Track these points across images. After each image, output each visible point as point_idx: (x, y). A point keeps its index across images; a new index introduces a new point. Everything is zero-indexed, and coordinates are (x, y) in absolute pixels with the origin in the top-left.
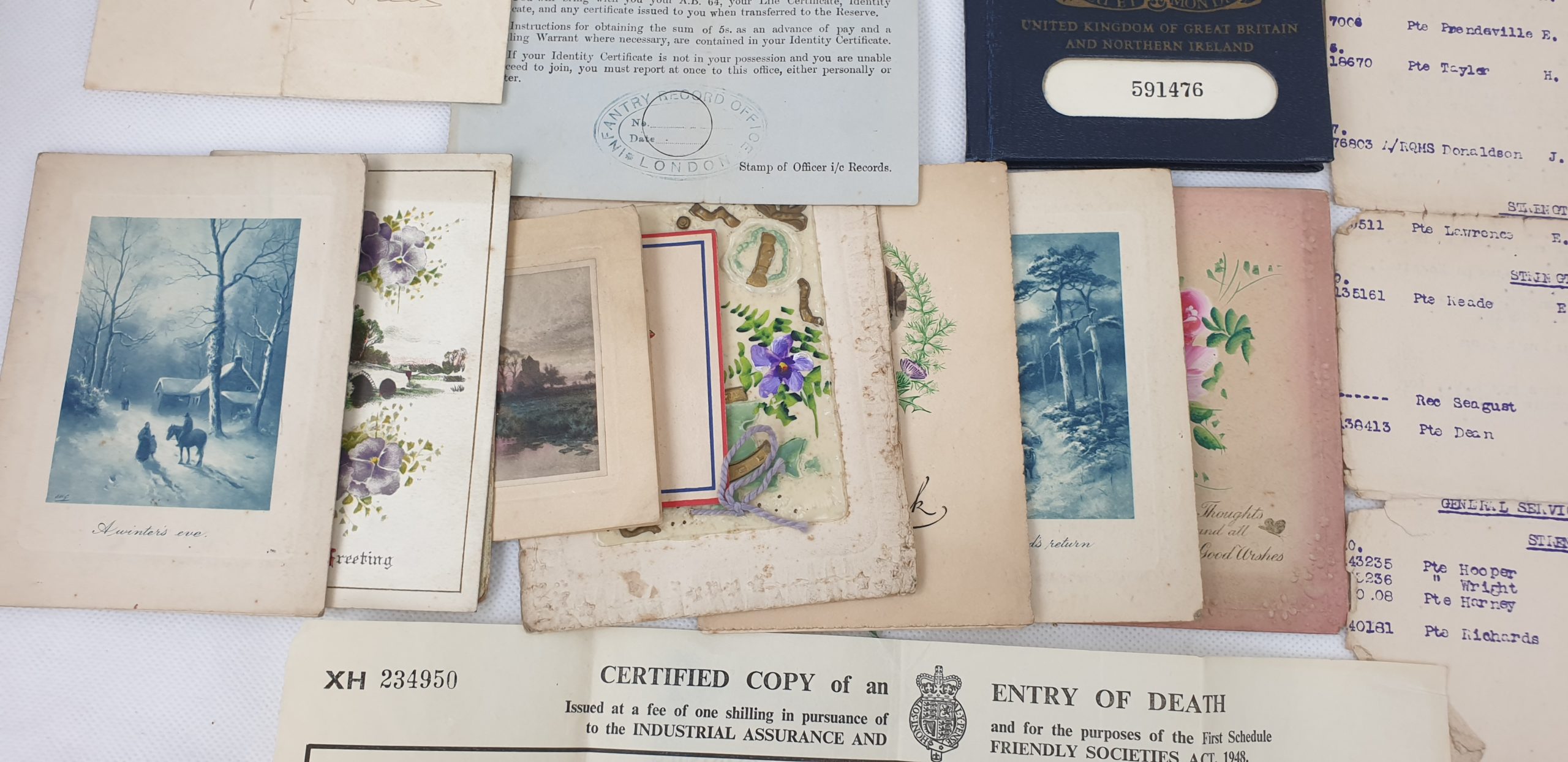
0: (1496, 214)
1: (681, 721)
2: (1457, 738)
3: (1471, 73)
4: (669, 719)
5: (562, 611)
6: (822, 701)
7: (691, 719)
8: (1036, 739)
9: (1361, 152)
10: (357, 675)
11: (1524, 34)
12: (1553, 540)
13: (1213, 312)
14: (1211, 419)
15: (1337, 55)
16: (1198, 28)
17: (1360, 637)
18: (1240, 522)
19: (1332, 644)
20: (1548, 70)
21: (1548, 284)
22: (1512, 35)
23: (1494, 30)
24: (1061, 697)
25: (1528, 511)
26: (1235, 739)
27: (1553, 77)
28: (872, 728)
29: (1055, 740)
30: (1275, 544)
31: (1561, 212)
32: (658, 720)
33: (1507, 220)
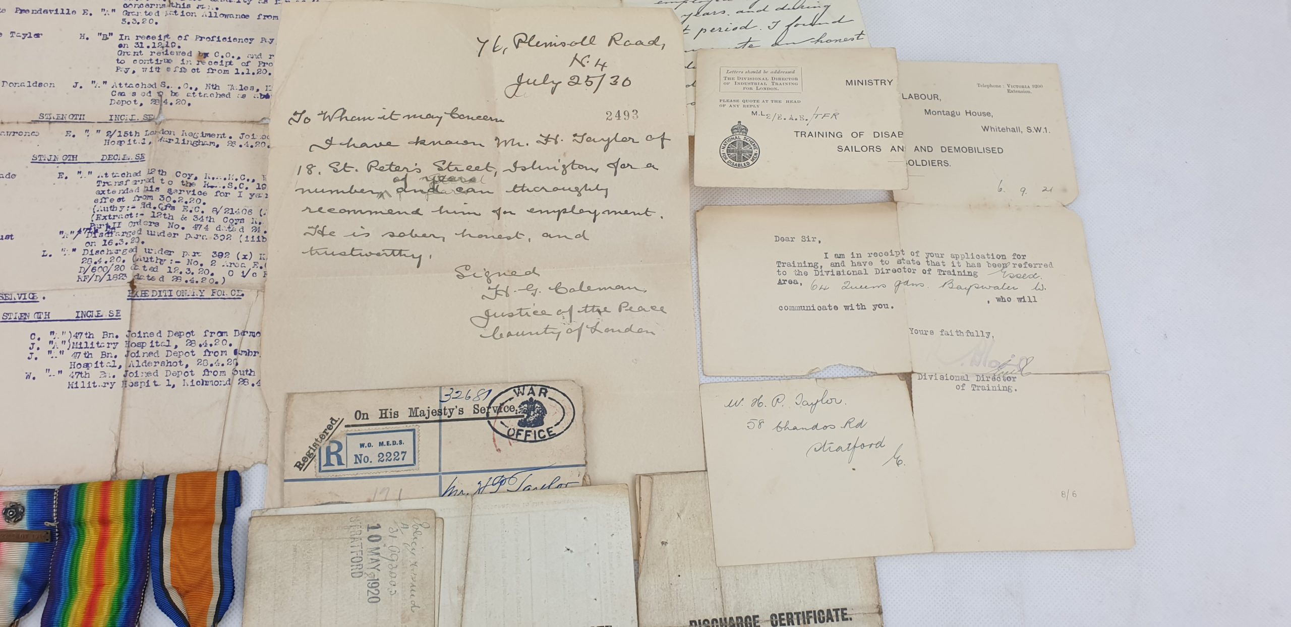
0: (30, 121)
3: (30, 37)
11: (70, 12)
12: (18, 315)
20: (82, 33)
21: (56, 162)
22: (63, 13)
23: (50, 10)
25: (4, 298)
27: (85, 38)
31: (75, 118)
33: (38, 125)
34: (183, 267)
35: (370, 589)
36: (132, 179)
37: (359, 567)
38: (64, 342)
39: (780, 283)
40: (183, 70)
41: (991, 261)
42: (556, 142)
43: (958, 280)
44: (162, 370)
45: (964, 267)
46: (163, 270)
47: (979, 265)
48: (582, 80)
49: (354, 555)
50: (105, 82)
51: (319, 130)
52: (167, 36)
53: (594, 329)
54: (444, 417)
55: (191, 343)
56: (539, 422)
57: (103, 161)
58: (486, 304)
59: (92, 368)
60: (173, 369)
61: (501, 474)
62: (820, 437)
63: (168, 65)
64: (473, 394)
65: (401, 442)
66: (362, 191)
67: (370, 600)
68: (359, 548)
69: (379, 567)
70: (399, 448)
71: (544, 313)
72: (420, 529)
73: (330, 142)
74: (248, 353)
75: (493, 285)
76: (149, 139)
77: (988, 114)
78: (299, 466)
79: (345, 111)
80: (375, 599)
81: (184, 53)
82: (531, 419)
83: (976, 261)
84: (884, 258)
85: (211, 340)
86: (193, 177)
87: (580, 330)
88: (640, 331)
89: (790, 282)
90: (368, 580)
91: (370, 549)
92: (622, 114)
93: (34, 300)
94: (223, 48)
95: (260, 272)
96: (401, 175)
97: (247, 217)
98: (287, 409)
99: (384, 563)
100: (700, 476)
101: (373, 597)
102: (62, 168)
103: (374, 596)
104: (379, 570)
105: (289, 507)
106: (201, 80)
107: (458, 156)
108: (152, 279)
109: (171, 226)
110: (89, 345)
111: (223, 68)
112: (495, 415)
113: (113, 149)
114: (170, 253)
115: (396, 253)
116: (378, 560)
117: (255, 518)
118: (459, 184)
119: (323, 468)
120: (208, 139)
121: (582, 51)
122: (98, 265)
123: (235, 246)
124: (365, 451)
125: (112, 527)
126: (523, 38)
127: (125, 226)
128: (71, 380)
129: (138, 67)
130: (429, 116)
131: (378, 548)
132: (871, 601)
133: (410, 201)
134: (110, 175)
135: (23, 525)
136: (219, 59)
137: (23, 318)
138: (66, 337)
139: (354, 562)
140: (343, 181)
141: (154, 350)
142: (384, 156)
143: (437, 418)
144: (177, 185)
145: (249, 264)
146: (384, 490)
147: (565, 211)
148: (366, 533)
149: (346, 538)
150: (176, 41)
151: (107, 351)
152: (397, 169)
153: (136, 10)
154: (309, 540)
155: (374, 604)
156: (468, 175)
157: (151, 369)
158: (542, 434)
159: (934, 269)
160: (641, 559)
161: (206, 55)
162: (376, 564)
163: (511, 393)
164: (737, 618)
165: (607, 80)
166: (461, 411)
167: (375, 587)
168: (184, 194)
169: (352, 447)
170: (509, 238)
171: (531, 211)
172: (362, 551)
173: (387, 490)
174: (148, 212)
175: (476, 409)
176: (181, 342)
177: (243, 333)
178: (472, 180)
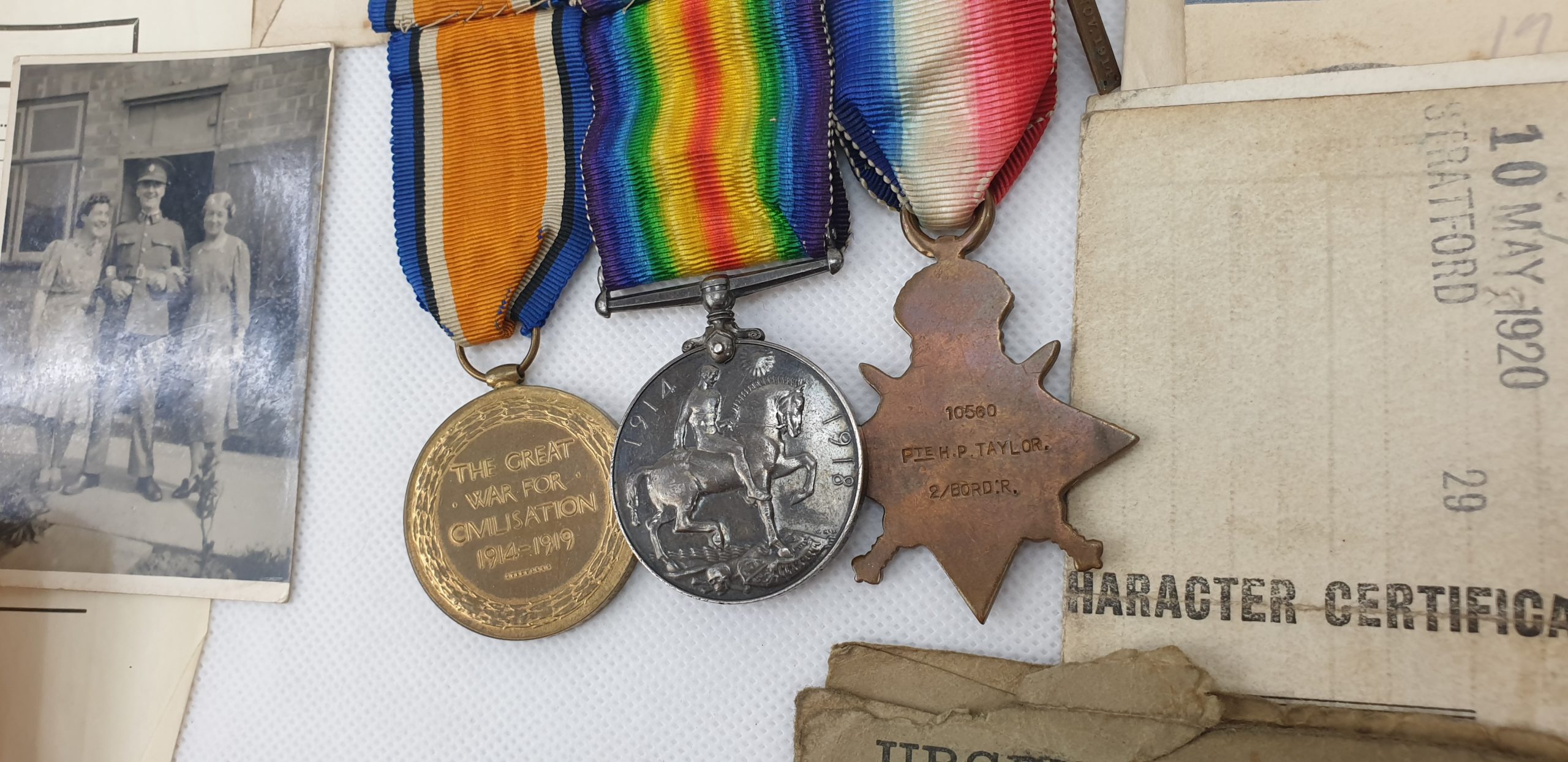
35: (1506, 342)
37: (1462, 268)
49: (1445, 228)
67: (1509, 378)
68: (1462, 207)
69: (1539, 271)
80: (1527, 374)
90: (1498, 312)
91: (1502, 208)
99: (1558, 254)
101: (1521, 370)
103: (1523, 364)
104: (1540, 280)
105: (1206, 79)
116: (1532, 247)
117: (1102, 116)
131: (1536, 207)
139: (1441, 252)
146: (1529, 22)
148: (1484, 157)
149: (1412, 175)
154: (1280, 180)
155: (1524, 392)
162: (1526, 259)
167: (1528, 336)
172: (1471, 216)
173: (1541, 25)
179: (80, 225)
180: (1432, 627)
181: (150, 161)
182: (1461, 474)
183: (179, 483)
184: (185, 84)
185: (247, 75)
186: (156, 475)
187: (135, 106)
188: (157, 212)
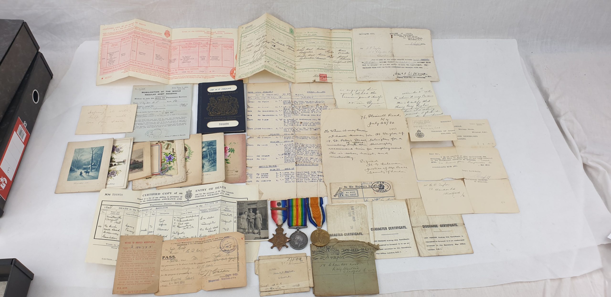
1: (153, 199)
2: (260, 192)
3: (266, 120)
4: (152, 199)
5: (137, 188)
6: (173, 195)
7: (155, 198)
8: (201, 195)
9: (251, 130)
10: (109, 194)
11: (273, 115)
12: (273, 170)
13: (230, 149)
14: (229, 160)
15: (248, 119)
16: (228, 117)
17: (248, 183)
18: (232, 171)
19: (244, 184)
20: (276, 119)
21: (275, 142)
23: (269, 115)
24: (205, 190)
25: (270, 166)
26: (228, 192)
28: (180, 198)
29: (203, 195)
30: (237, 173)
31: (277, 134)
32: (150, 199)
33: (270, 136)
34: (305, 160)
36: (291, 145)
37: (350, 215)
38: (283, 174)
39: (432, 162)
40: (298, 125)
41: (478, 158)
42: (379, 135)
43: (471, 161)
44: (303, 179)
45: (472, 159)
46: (301, 160)
47: (476, 158)
48: (384, 123)
49: (349, 212)
50: (282, 128)
51: (331, 134)
52: (294, 119)
53: (392, 171)
54: (363, 187)
55: (309, 174)
56: (383, 188)
57: (284, 142)
58: (368, 167)
59: (289, 179)
60: (306, 179)
61: (377, 198)
62: (445, 192)
63: (295, 124)
64: (368, 183)
65: (354, 192)
66: (340, 145)
70: (355, 193)
71: (380, 168)
72: (362, 207)
73: (333, 136)
74: (320, 176)
75: (368, 164)
76: (293, 138)
77: (473, 129)
78: (334, 196)
79: (336, 130)
80: (354, 220)
81: (297, 122)
82: (381, 188)
83: (475, 158)
84: (454, 157)
85: (313, 173)
86: (303, 145)
87: (389, 172)
88: (402, 172)
89: (434, 162)
90: (352, 217)
91: (352, 211)
92: (393, 129)
93: (276, 166)
94: (305, 121)
95: (320, 162)
96: (348, 142)
97: (315, 152)
98: (330, 186)
99: (355, 214)
100: (420, 199)
102: (277, 143)
105: (334, 204)
106: (302, 127)
107: (359, 138)
108: (300, 162)
109: (301, 153)
110: (288, 175)
111: (306, 125)
112: (373, 187)
113: (286, 140)
114: (302, 158)
115: (348, 157)
117: (327, 206)
118: (360, 143)
119: (339, 197)
120: (305, 138)
121: (383, 117)
122: (288, 160)
123: (314, 157)
124: (347, 194)
125: (298, 207)
126: (370, 115)
127: (292, 153)
128: (285, 181)
129: (289, 125)
130: (353, 130)
131: (354, 211)
132: (462, 222)
133: (350, 147)
134: (286, 144)
135: (281, 207)
136: (305, 123)
137: (274, 170)
138: (283, 173)
140: (336, 143)
141: (301, 175)
142: (344, 138)
143: (361, 188)
144: (301, 146)
145: (318, 160)
146: (352, 201)
147: (382, 148)
148: (351, 208)
149: (346, 209)
150: (295, 120)
151: (292, 175)
152: (347, 141)
153: (286, 115)
154: (339, 210)
156: (361, 142)
157: (301, 179)
158: (384, 191)
159: (466, 159)
160: (410, 214)
161: (302, 122)
162: (353, 214)
163: (376, 183)
164: (433, 225)
165: (389, 123)
166: (366, 186)
167: (354, 218)
168: (302, 147)
169: (345, 193)
170: (371, 154)
171: (375, 148)
174: (296, 150)
175: (369, 186)
176: (307, 174)
177: (319, 172)
178: (362, 143)
179: (245, 213)
180: (351, 235)
181: (250, 209)
182: (351, 226)
183: (257, 232)
184: (253, 203)
185: (259, 202)
186: (255, 232)
187: (248, 204)
188: (252, 212)
